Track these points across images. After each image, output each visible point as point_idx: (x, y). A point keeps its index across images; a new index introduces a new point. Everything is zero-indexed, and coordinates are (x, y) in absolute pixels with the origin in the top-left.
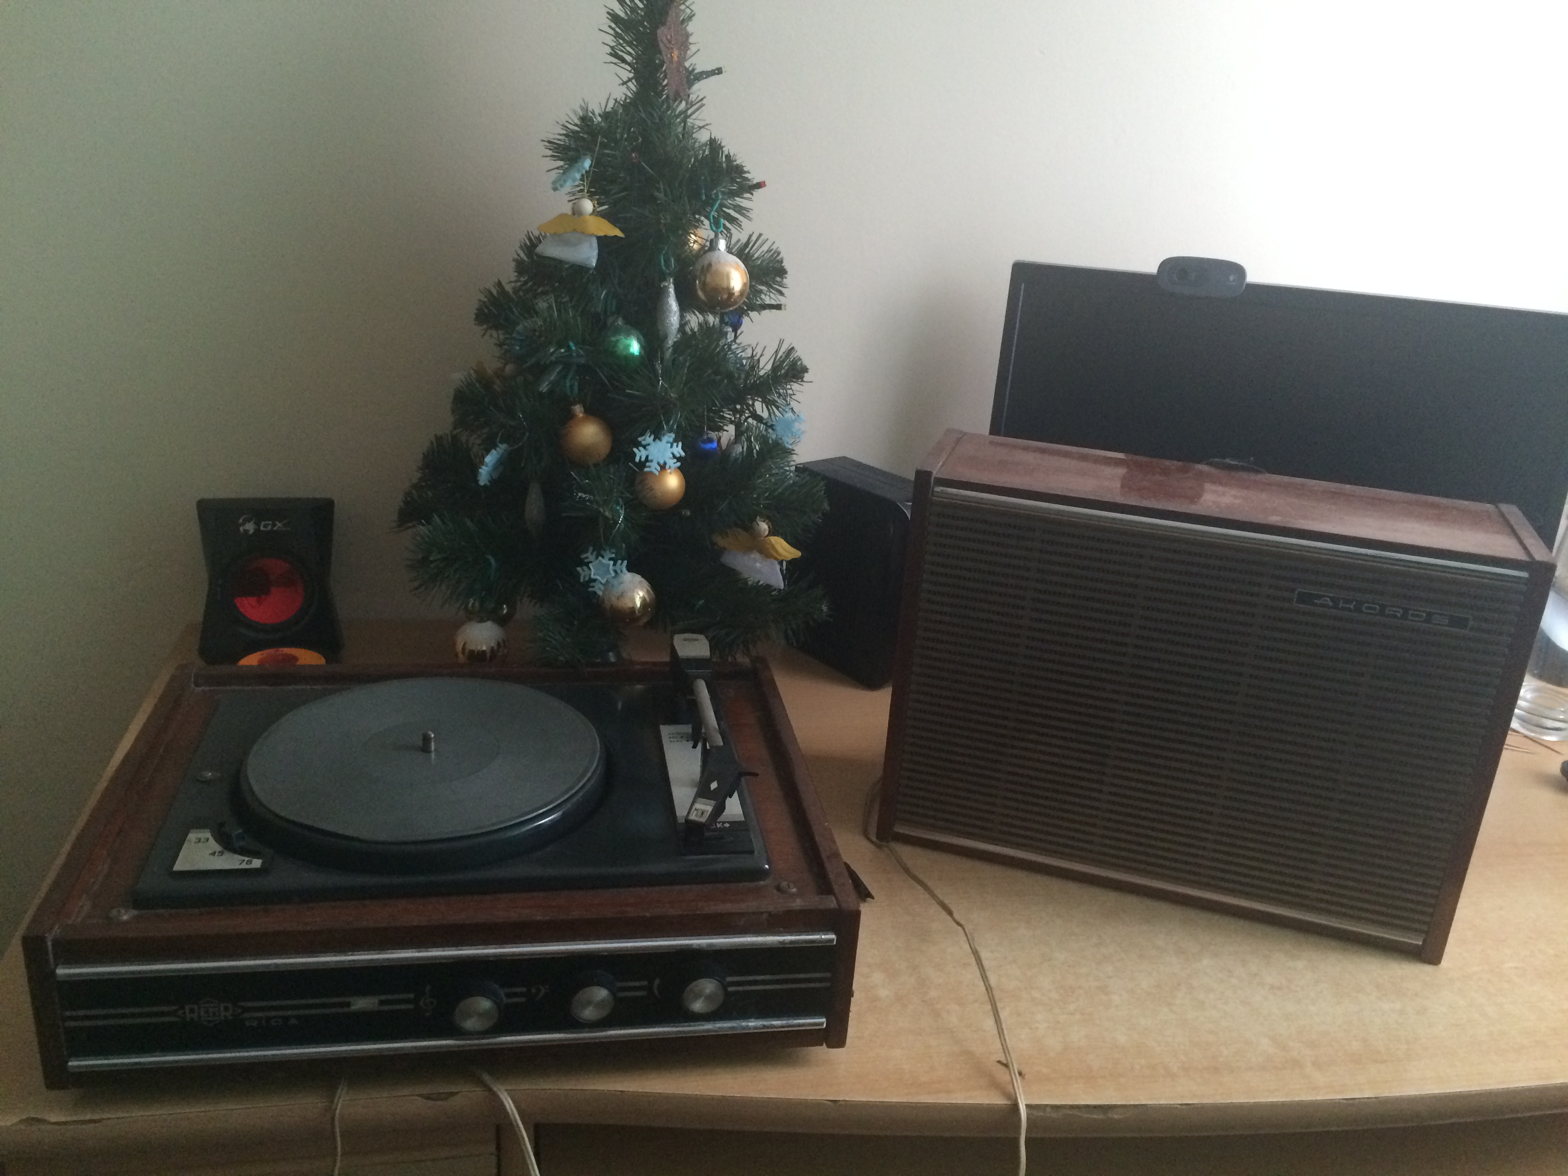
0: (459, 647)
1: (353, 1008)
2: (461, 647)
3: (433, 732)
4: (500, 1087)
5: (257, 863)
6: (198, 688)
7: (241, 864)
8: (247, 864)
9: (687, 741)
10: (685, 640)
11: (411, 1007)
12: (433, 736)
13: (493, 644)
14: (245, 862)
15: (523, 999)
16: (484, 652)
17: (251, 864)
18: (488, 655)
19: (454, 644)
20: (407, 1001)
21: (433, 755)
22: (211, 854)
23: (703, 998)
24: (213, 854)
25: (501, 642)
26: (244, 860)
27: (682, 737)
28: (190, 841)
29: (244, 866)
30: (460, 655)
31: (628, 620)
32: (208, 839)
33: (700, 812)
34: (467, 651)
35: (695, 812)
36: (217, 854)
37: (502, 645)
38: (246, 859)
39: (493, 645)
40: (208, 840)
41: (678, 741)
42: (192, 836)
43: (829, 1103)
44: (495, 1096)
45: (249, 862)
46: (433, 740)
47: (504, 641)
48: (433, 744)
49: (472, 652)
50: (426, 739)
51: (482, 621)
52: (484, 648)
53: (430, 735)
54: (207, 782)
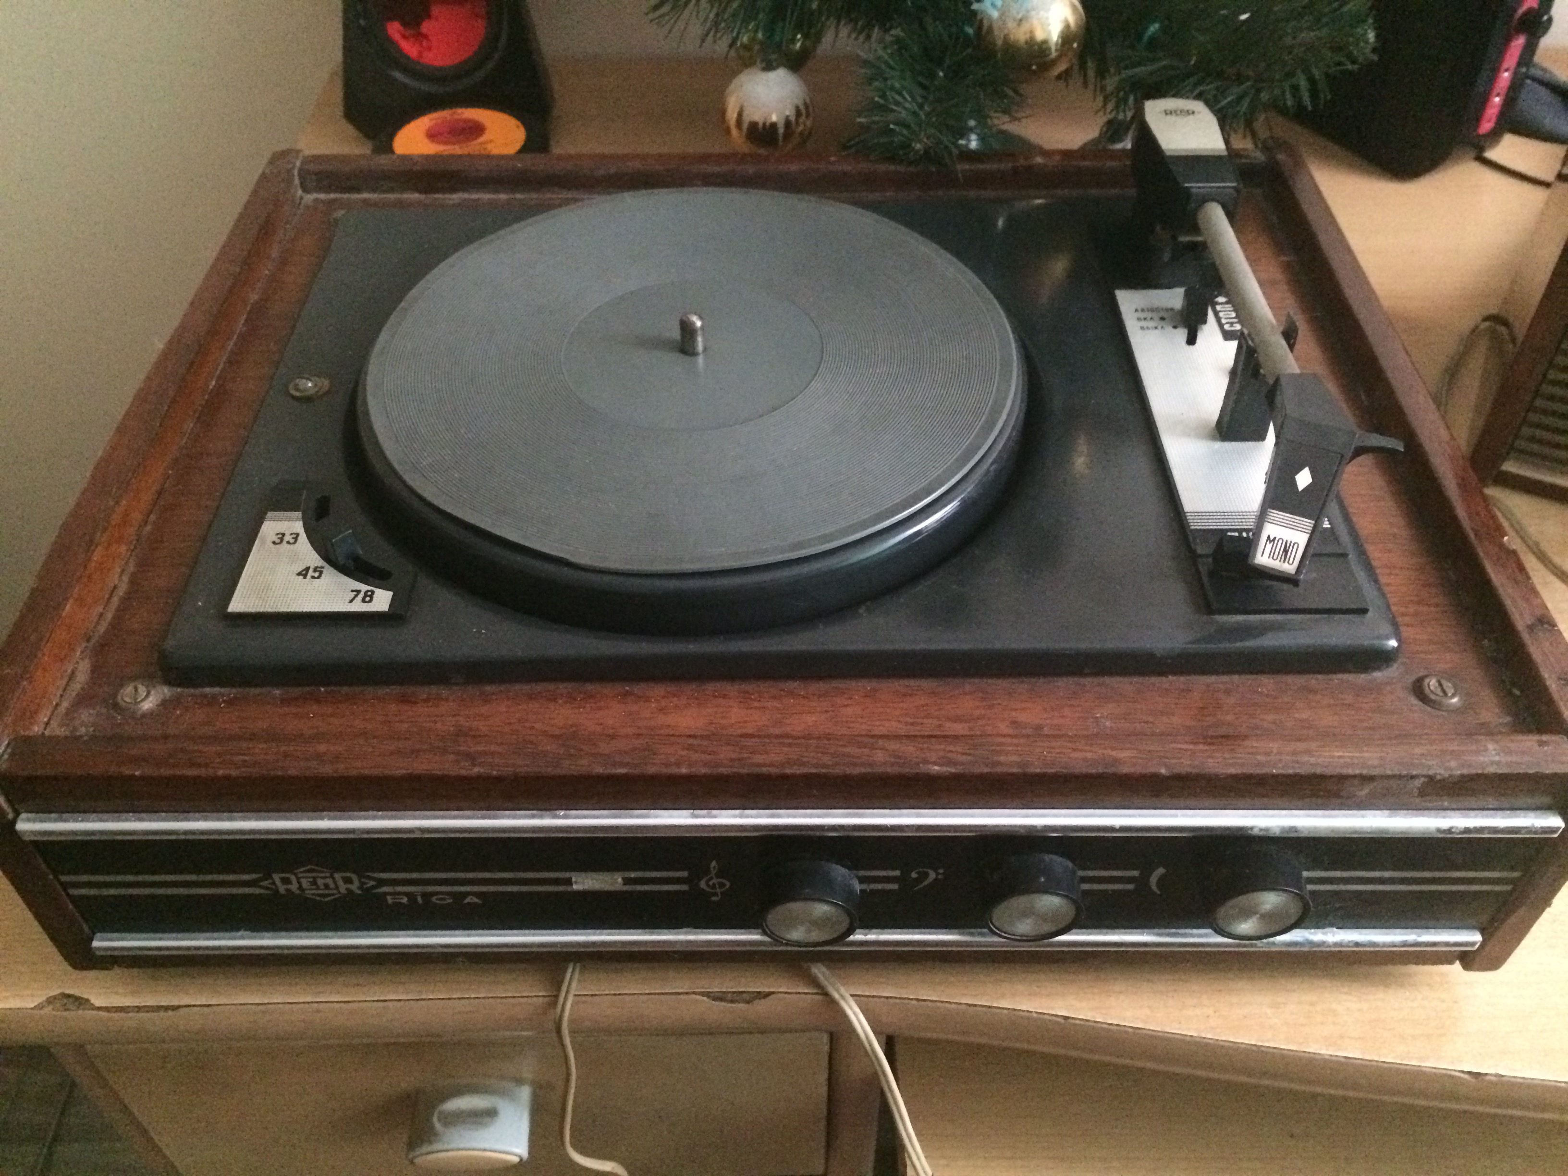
0: (732, 115)
1: (575, 887)
2: (735, 115)
3: (701, 318)
4: (843, 990)
5: (382, 600)
6: (309, 196)
7: (351, 601)
8: (364, 601)
9: (1175, 327)
10: (1168, 113)
11: (684, 887)
12: (699, 324)
13: (790, 112)
14: (361, 595)
15: (895, 886)
16: (774, 125)
17: (370, 601)
18: (781, 130)
19: (723, 112)
20: (678, 881)
21: (700, 359)
22: (299, 574)
23: (1258, 916)
24: (304, 573)
25: (802, 108)
26: (359, 592)
27: (1162, 319)
28: (263, 542)
29: (358, 606)
30: (734, 132)
31: (1034, 67)
32: (298, 535)
33: (1280, 547)
34: (745, 126)
35: (1269, 546)
36: (311, 573)
37: (804, 111)
38: (364, 588)
39: (788, 113)
40: (296, 537)
41: (1156, 328)
42: (270, 528)
43: (1466, 1076)
44: (832, 1003)
45: (369, 597)
46: (699, 332)
47: (805, 104)
48: (700, 339)
49: (753, 125)
50: (687, 330)
51: (769, 67)
52: (774, 118)
53: (693, 324)
54: (308, 399)
